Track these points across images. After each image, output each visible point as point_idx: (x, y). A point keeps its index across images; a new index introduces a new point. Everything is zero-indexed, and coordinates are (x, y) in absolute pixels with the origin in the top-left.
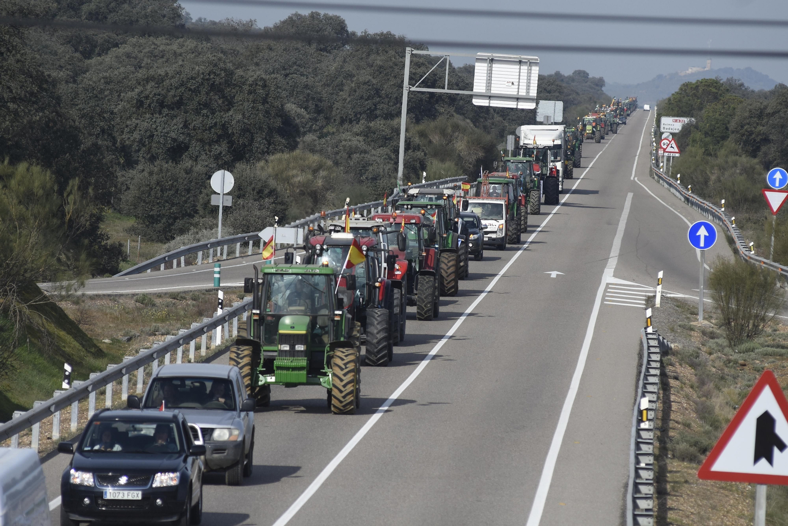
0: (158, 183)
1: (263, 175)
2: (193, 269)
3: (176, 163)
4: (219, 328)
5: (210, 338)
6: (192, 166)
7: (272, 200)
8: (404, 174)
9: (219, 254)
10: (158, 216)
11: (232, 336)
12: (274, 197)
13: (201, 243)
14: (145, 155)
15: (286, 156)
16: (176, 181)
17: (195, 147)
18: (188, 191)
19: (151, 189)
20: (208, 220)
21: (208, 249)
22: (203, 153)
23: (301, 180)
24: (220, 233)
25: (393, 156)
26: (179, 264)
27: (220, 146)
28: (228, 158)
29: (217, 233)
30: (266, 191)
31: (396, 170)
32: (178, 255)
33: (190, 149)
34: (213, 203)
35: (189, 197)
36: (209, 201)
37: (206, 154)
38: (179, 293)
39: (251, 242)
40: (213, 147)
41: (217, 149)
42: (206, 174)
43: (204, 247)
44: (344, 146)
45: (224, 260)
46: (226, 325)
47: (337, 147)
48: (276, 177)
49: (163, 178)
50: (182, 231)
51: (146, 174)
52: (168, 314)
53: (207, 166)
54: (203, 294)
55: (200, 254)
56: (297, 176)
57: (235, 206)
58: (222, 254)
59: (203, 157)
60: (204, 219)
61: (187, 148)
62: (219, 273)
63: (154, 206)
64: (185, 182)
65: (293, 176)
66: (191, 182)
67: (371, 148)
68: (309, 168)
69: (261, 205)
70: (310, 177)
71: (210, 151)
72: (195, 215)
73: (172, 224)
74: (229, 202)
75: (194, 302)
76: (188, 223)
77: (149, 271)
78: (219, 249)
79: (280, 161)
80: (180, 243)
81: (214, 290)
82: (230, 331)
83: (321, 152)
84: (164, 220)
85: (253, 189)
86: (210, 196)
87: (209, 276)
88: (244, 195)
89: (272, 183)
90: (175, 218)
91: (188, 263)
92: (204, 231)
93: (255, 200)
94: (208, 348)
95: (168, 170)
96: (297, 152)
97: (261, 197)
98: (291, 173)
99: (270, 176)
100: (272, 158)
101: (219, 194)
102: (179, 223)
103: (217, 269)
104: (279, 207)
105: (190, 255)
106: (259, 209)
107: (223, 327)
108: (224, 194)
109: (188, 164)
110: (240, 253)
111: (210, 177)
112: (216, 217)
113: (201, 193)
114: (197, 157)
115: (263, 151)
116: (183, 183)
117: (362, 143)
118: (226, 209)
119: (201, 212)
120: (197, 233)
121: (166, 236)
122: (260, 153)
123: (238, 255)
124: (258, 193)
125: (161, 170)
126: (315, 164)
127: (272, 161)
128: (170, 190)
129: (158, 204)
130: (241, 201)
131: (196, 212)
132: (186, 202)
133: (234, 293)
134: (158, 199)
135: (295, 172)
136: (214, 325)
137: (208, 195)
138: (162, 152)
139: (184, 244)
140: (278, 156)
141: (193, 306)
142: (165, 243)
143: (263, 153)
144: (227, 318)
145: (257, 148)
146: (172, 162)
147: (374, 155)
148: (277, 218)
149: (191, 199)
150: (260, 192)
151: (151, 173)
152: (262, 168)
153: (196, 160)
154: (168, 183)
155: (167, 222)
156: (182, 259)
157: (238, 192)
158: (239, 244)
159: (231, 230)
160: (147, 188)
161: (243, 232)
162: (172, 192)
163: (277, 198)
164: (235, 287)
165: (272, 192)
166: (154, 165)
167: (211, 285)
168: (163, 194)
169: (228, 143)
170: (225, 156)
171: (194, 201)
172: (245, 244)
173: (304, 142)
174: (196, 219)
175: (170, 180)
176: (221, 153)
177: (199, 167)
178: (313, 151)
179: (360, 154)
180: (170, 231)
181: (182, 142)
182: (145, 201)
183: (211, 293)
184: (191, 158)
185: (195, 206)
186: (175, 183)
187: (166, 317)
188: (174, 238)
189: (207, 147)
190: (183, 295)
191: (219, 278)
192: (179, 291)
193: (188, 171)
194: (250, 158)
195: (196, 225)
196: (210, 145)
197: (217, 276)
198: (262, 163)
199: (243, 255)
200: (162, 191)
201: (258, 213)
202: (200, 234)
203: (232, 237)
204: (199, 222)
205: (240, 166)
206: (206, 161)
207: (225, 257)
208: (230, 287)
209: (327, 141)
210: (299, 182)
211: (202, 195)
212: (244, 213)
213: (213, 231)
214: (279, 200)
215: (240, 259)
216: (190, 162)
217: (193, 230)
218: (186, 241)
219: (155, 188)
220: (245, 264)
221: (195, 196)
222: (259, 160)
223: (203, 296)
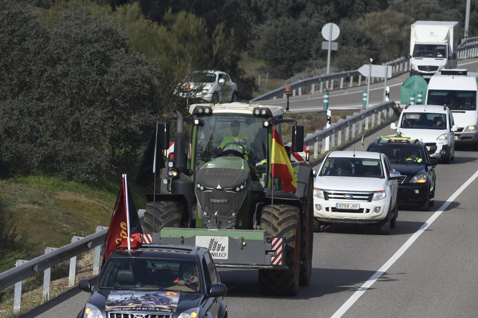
0: (282, 34)
1: (361, 28)
2: (308, 97)
3: (296, 19)
4: (328, 139)
5: (321, 146)
6: (307, 21)
7: (368, 46)
8: (469, 29)
9: (327, 86)
10: (282, 59)
11: (337, 145)
12: (370, 44)
13: (314, 77)
14: (273, 13)
15: (379, 14)
16: (295, 32)
17: (310, 7)
18: (304, 40)
19: (277, 38)
20: (320, 61)
21: (319, 82)
22: (316, 11)
23: (391, 32)
24: (328, 71)
25: (461, 15)
26: (297, 94)
27: (329, 6)
28: (335, 15)
29: (326, 71)
30: (364, 40)
31: (463, 26)
32: (296, 86)
33: (306, 9)
34: (324, 48)
35: (305, 45)
36: (320, 47)
37: (318, 13)
38: (297, 114)
39: (352, 78)
40: (323, 7)
41: (327, 8)
42: (318, 28)
43: (317, 81)
44: (423, 8)
45: (332, 91)
46: (333, 136)
47: (418, 8)
48: (371, 30)
49: (285, 30)
50: (299, 70)
51: (273, 27)
52: (289, 129)
53: (319, 21)
54: (316, 115)
55: (313, 86)
56: (387, 29)
57: (340, 51)
58: (329, 87)
59: (316, 14)
60: (317, 61)
61: (304, 8)
62: (328, 99)
63: (278, 51)
64: (302, 33)
65: (384, 29)
66: (307, 33)
67: (444, 9)
68: (396, 23)
69: (360, 51)
70: (397, 30)
71: (321, 10)
72: (309, 58)
73: (292, 65)
74: (335, 47)
75: (309, 121)
76: (304, 64)
77: (275, 98)
78: (327, 82)
79: (374, 18)
80: (298, 78)
81: (324, 111)
82: (336, 142)
83: (406, 12)
84: (286, 62)
85: (354, 39)
86: (321, 43)
87: (320, 102)
88: (347, 43)
89: (368, 34)
90: (294, 61)
91: (304, 93)
92: (316, 69)
93: (355, 47)
94: (319, 153)
95: (289, 24)
96: (388, 11)
97: (360, 45)
98: (382, 27)
99: (367, 29)
100: (368, 15)
101: (328, 41)
102: (297, 65)
103: (326, 96)
104: (373, 52)
105: (306, 86)
106: (358, 54)
107: (330, 138)
108: (332, 41)
109: (304, 19)
110: (344, 86)
111: (321, 30)
112: (325, 59)
113: (314, 41)
114: (311, 14)
115: (361, 10)
116: (300, 34)
117: (438, 5)
118: (333, 53)
119: (314, 56)
120: (311, 71)
121: (287, 74)
122: (359, 12)
123: (341, 87)
124: (357, 41)
125: (284, 24)
126: (401, 20)
127: (368, 18)
128: (291, 39)
129: (282, 50)
130: (344, 48)
131: (310, 56)
132: (302, 48)
133: (338, 114)
134: (282, 46)
135: (386, 26)
136: (324, 136)
137: (320, 43)
138: (285, 11)
139: (301, 79)
140: (373, 14)
141: (308, 123)
142: (287, 79)
143: (361, 12)
144: (333, 131)
145: (357, 8)
146: (293, 18)
147: (446, 15)
148: (371, 60)
149: (307, 46)
150: (359, 41)
151: (277, 27)
152: (361, 23)
153: (310, 17)
154: (289, 33)
155: (288, 63)
156: (300, 89)
157: (342, 40)
158: (342, 79)
159: (336, 69)
160: (274, 38)
161: (346, 70)
162: (292, 41)
163: (372, 45)
164: (340, 110)
165: (368, 41)
166: (279, 20)
167: (321, 108)
168: (286, 42)
169: (335, 4)
170: (332, 14)
171: (309, 48)
172: (347, 80)
173: (393, 4)
174: (311, 61)
175: (291, 32)
176: (329, 11)
177: (313, 22)
178: (400, 11)
179: (436, 14)
180: (291, 70)
181: (301, 3)
182: (272, 48)
183: (321, 114)
184: (307, 15)
185: (309, 51)
186: (295, 34)
187: (287, 131)
188: (292, 75)
189: (319, 7)
190: (300, 115)
191: (327, 104)
192: (297, 112)
193: (304, 25)
194: (351, 15)
195: (310, 66)
196: (321, 6)
197: (326, 101)
198: (360, 19)
199: (345, 88)
200: (285, 40)
201: (357, 56)
202: (313, 72)
203: (337, 74)
204: (312, 63)
205: (343, 21)
206: (318, 18)
207: (332, 88)
208: (336, 110)
209: (410, 3)
210: (389, 34)
211: (315, 44)
212: (346, 56)
213: (323, 70)
214: (374, 47)
215: (343, 90)
216: (306, 18)
217: (308, 69)
218: (303, 77)
219: (280, 38)
220: (347, 93)
221: (310, 44)
222: (358, 17)
223: (315, 116)
